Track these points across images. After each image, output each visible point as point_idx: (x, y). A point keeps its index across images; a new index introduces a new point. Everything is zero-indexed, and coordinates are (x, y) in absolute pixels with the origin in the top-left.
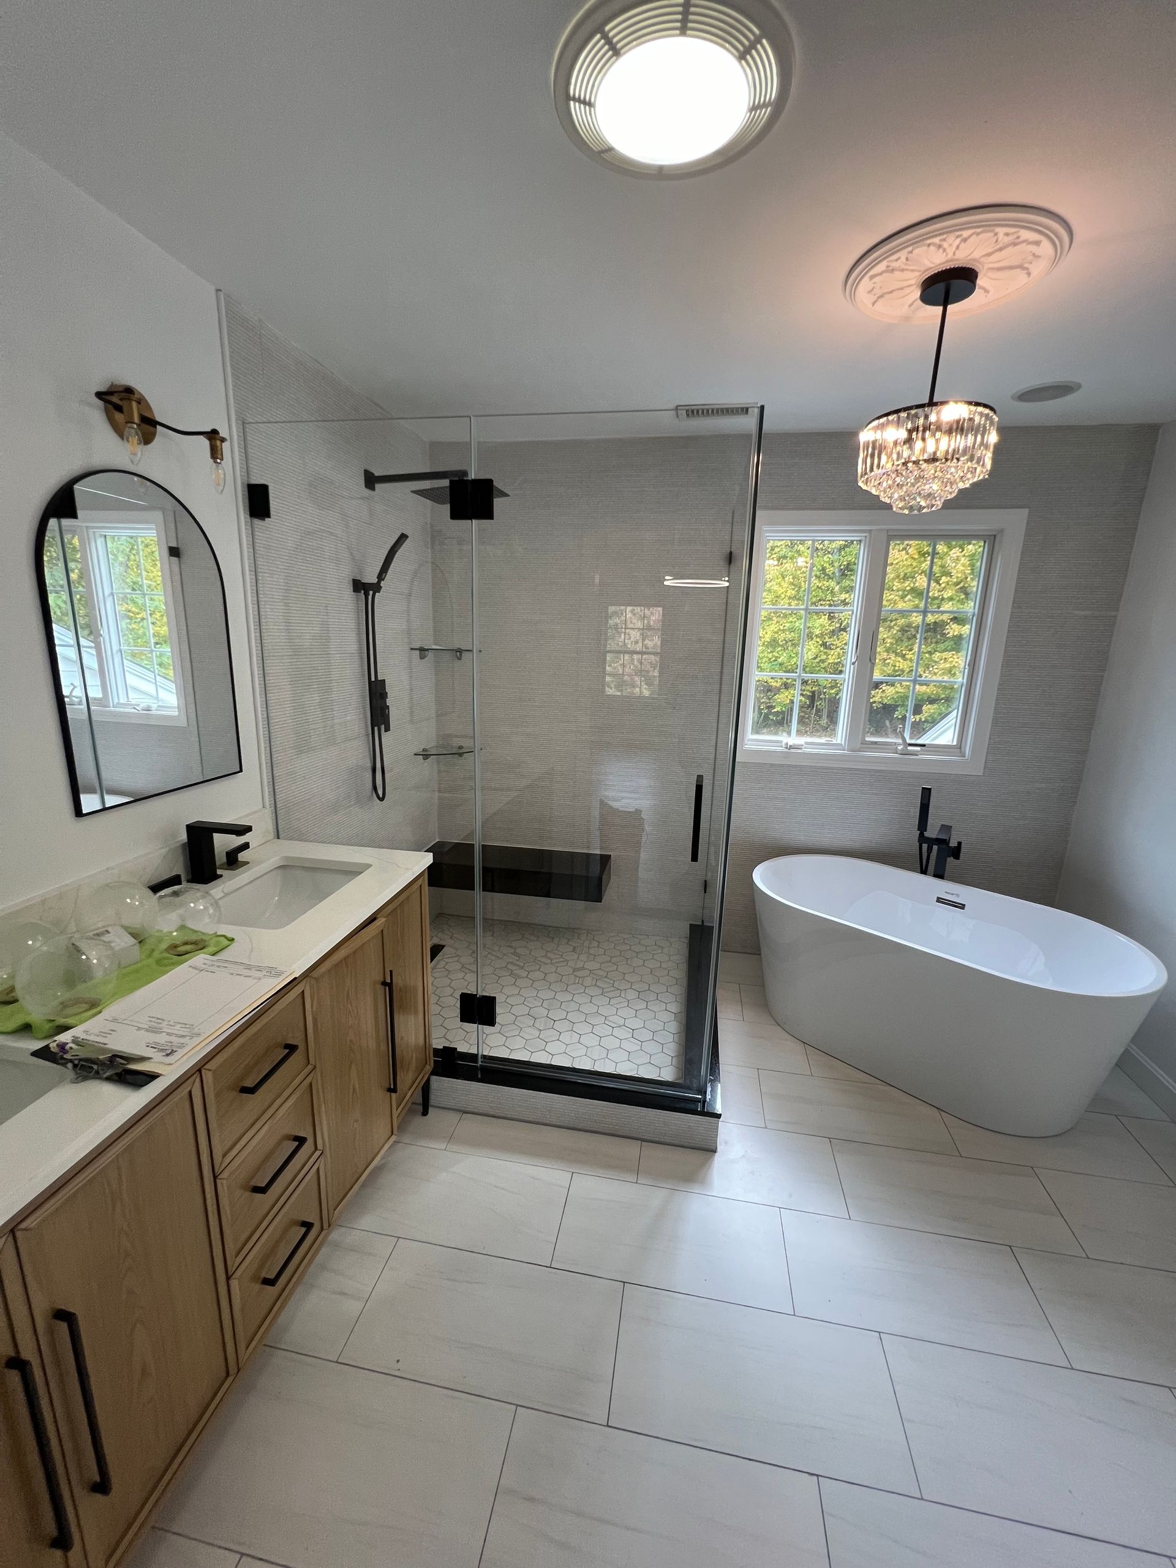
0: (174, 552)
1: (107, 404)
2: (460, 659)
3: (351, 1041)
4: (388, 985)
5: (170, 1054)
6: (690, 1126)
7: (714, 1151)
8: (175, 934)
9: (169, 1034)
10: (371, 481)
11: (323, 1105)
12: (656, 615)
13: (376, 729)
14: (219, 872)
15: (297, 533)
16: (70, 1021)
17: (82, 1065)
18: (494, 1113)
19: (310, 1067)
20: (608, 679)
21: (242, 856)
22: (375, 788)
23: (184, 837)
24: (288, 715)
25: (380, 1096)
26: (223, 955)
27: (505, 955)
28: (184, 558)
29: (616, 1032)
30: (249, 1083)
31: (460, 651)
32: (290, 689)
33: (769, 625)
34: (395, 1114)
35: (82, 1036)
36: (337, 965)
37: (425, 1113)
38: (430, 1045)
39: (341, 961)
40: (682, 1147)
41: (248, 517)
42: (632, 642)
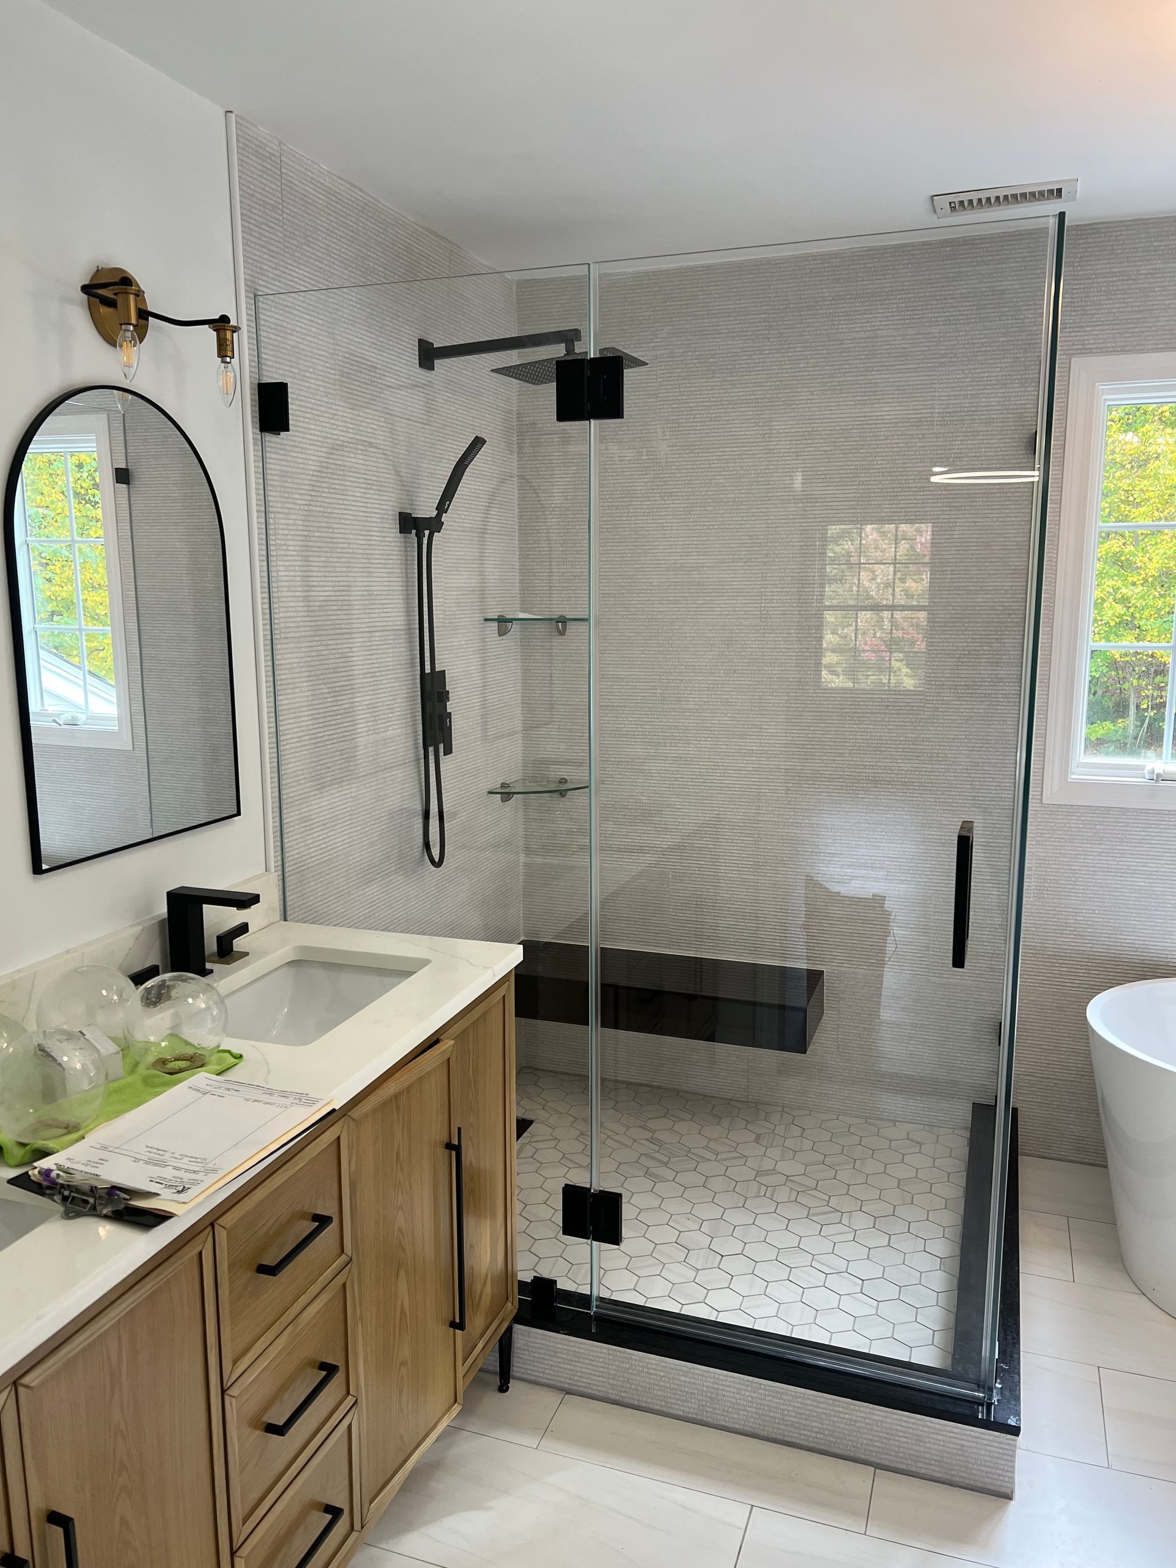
0: (123, 476)
1: (91, 298)
2: (562, 633)
3: (400, 1230)
4: (454, 1148)
5: (182, 1191)
6: (962, 1446)
7: (1009, 1497)
8: (163, 1044)
9: (175, 1168)
10: (428, 355)
11: (360, 1324)
12: (923, 535)
13: (431, 749)
14: (208, 966)
15: (322, 449)
16: (51, 1144)
17: (74, 1198)
18: (617, 1398)
19: (343, 1259)
20: (829, 658)
21: (239, 944)
22: (427, 845)
23: (162, 909)
24: (304, 728)
25: (441, 1331)
26: (231, 1075)
27: (635, 1141)
28: (136, 482)
29: (833, 1281)
30: (270, 1260)
31: (563, 620)
32: (308, 688)
33: (1156, 544)
34: (461, 1371)
35: (67, 1165)
36: (384, 1105)
37: (503, 1388)
38: (514, 1274)
39: (391, 1099)
40: (950, 1484)
41: (259, 432)
42: (879, 584)
